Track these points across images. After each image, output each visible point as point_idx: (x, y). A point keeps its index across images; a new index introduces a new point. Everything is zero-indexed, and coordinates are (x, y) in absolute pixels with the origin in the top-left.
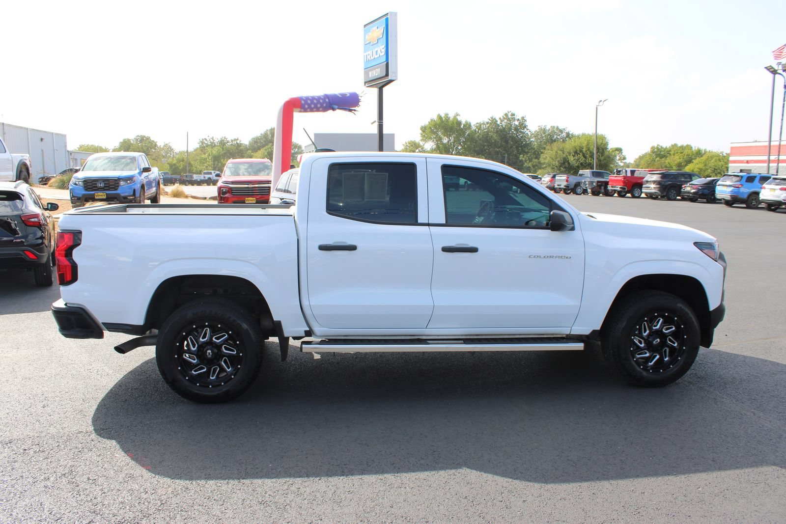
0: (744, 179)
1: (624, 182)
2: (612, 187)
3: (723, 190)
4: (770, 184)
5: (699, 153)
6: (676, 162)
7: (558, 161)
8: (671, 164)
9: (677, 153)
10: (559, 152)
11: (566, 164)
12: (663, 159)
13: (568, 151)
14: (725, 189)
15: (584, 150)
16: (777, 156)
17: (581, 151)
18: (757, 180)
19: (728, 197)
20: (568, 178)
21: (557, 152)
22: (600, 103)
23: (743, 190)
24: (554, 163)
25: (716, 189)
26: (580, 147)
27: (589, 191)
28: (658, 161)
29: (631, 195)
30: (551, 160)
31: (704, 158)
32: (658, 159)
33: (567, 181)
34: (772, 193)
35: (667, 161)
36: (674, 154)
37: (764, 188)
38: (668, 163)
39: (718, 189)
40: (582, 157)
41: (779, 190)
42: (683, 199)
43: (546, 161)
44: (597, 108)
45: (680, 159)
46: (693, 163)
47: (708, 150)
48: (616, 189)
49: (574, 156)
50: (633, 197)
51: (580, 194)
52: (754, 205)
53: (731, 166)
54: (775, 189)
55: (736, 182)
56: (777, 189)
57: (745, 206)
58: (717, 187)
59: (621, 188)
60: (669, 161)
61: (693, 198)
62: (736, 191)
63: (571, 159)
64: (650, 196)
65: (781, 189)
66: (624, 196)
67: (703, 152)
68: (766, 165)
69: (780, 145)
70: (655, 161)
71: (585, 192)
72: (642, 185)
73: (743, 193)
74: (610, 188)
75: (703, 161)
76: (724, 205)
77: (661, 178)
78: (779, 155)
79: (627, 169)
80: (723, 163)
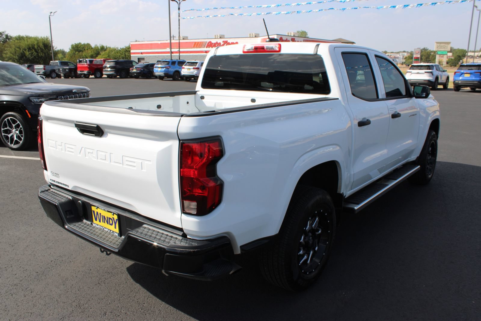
0: (170, 63)
1: (89, 68)
2: (81, 72)
3: (159, 70)
4: (186, 65)
5: (103, 49)
6: (89, 55)
7: (18, 56)
8: (86, 56)
9: (89, 48)
10: (17, 49)
11: (24, 57)
12: (81, 53)
13: (23, 48)
14: (159, 69)
15: (36, 47)
16: (178, 49)
17: (33, 48)
18: (177, 63)
19: (162, 74)
20: (44, 67)
21: (15, 49)
22: (51, 14)
23: (170, 69)
24: (15, 57)
25: (154, 70)
26: (32, 45)
27: (62, 75)
28: (77, 54)
29: (94, 76)
30: (12, 55)
31: (107, 52)
32: (77, 52)
33: (44, 69)
34: (189, 71)
35: (83, 54)
36: (87, 50)
37: (184, 68)
38: (85, 55)
39: (155, 70)
40: (35, 52)
41: (192, 69)
42: (132, 77)
43: (8, 56)
44: (50, 17)
45: (92, 52)
46: (100, 54)
47: (108, 47)
48: (84, 73)
49: (28, 51)
50: (96, 77)
51: (54, 78)
52: (177, 78)
53: (133, 56)
54: (190, 69)
55: (166, 65)
56: (191, 69)
57: (172, 79)
58: (154, 68)
59: (87, 72)
60: (85, 54)
61: (137, 76)
62: (167, 70)
63: (27, 53)
64: (109, 76)
65: (194, 68)
66: (88, 78)
67: (105, 48)
68: (169, 54)
69: (179, 43)
70: (75, 54)
71: (59, 76)
72: (102, 69)
73: (170, 71)
74: (79, 72)
75: (107, 53)
76: (158, 80)
77: (116, 64)
78: (179, 49)
79: (86, 59)
80: (120, 54)
